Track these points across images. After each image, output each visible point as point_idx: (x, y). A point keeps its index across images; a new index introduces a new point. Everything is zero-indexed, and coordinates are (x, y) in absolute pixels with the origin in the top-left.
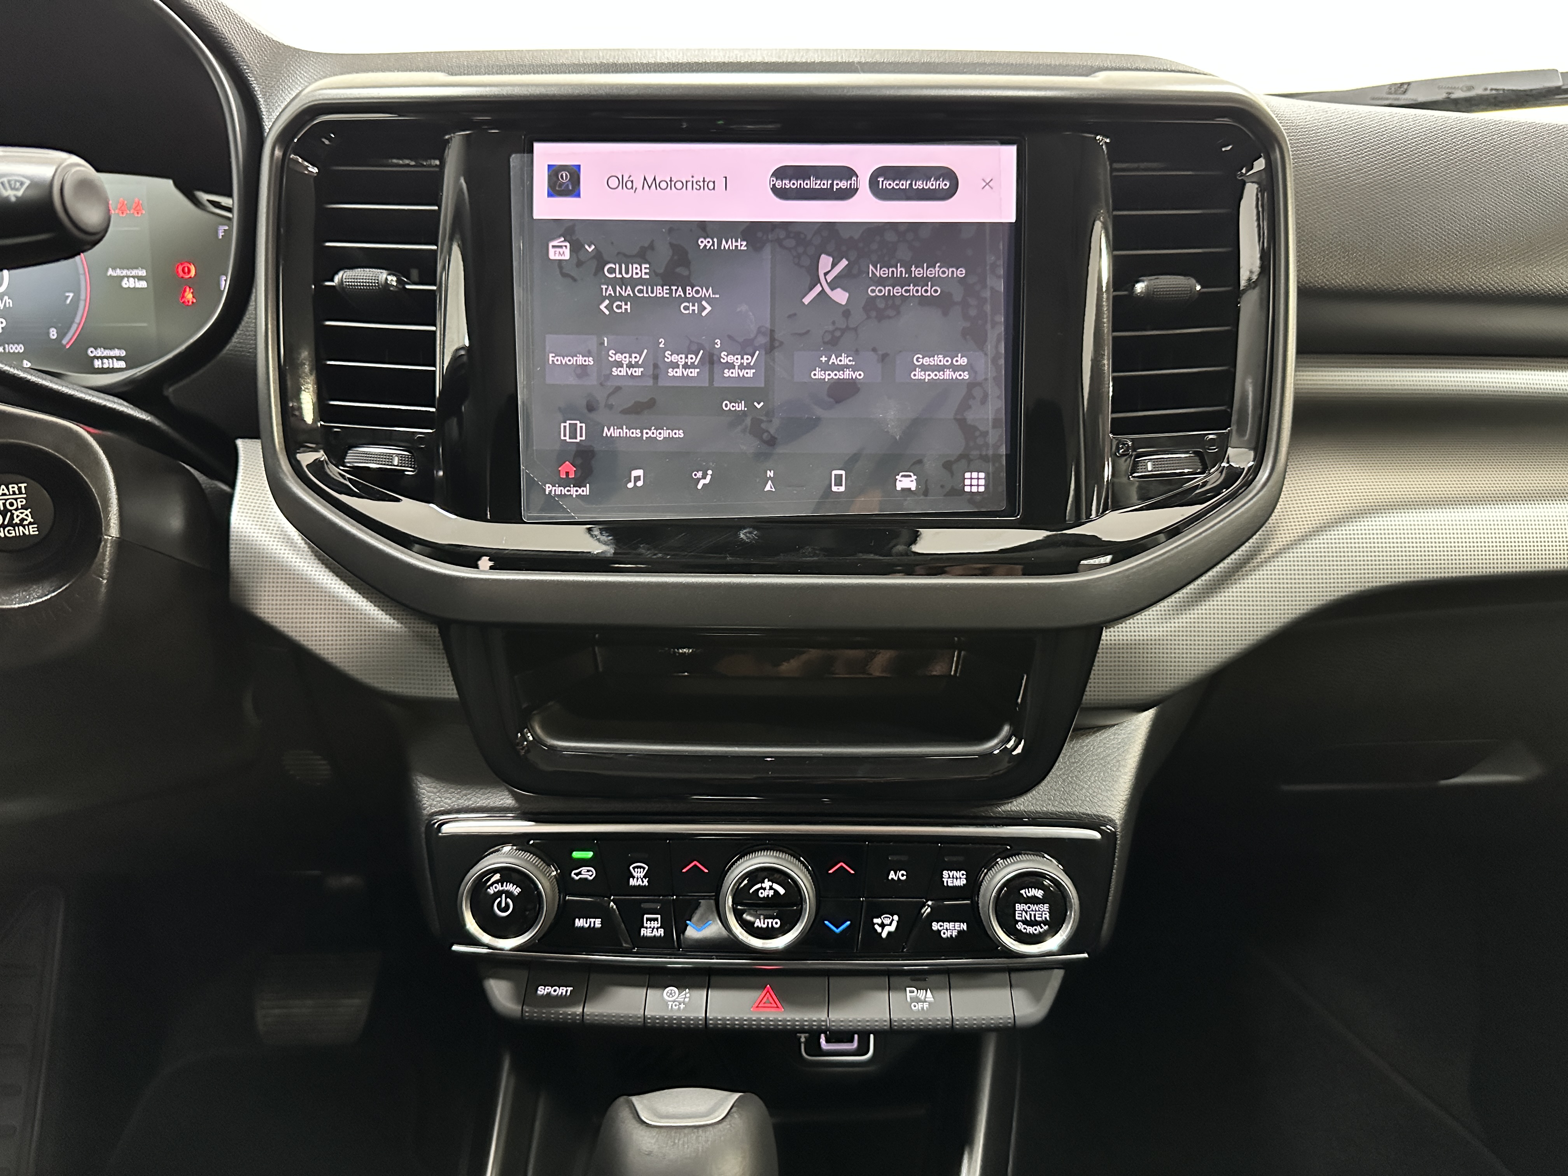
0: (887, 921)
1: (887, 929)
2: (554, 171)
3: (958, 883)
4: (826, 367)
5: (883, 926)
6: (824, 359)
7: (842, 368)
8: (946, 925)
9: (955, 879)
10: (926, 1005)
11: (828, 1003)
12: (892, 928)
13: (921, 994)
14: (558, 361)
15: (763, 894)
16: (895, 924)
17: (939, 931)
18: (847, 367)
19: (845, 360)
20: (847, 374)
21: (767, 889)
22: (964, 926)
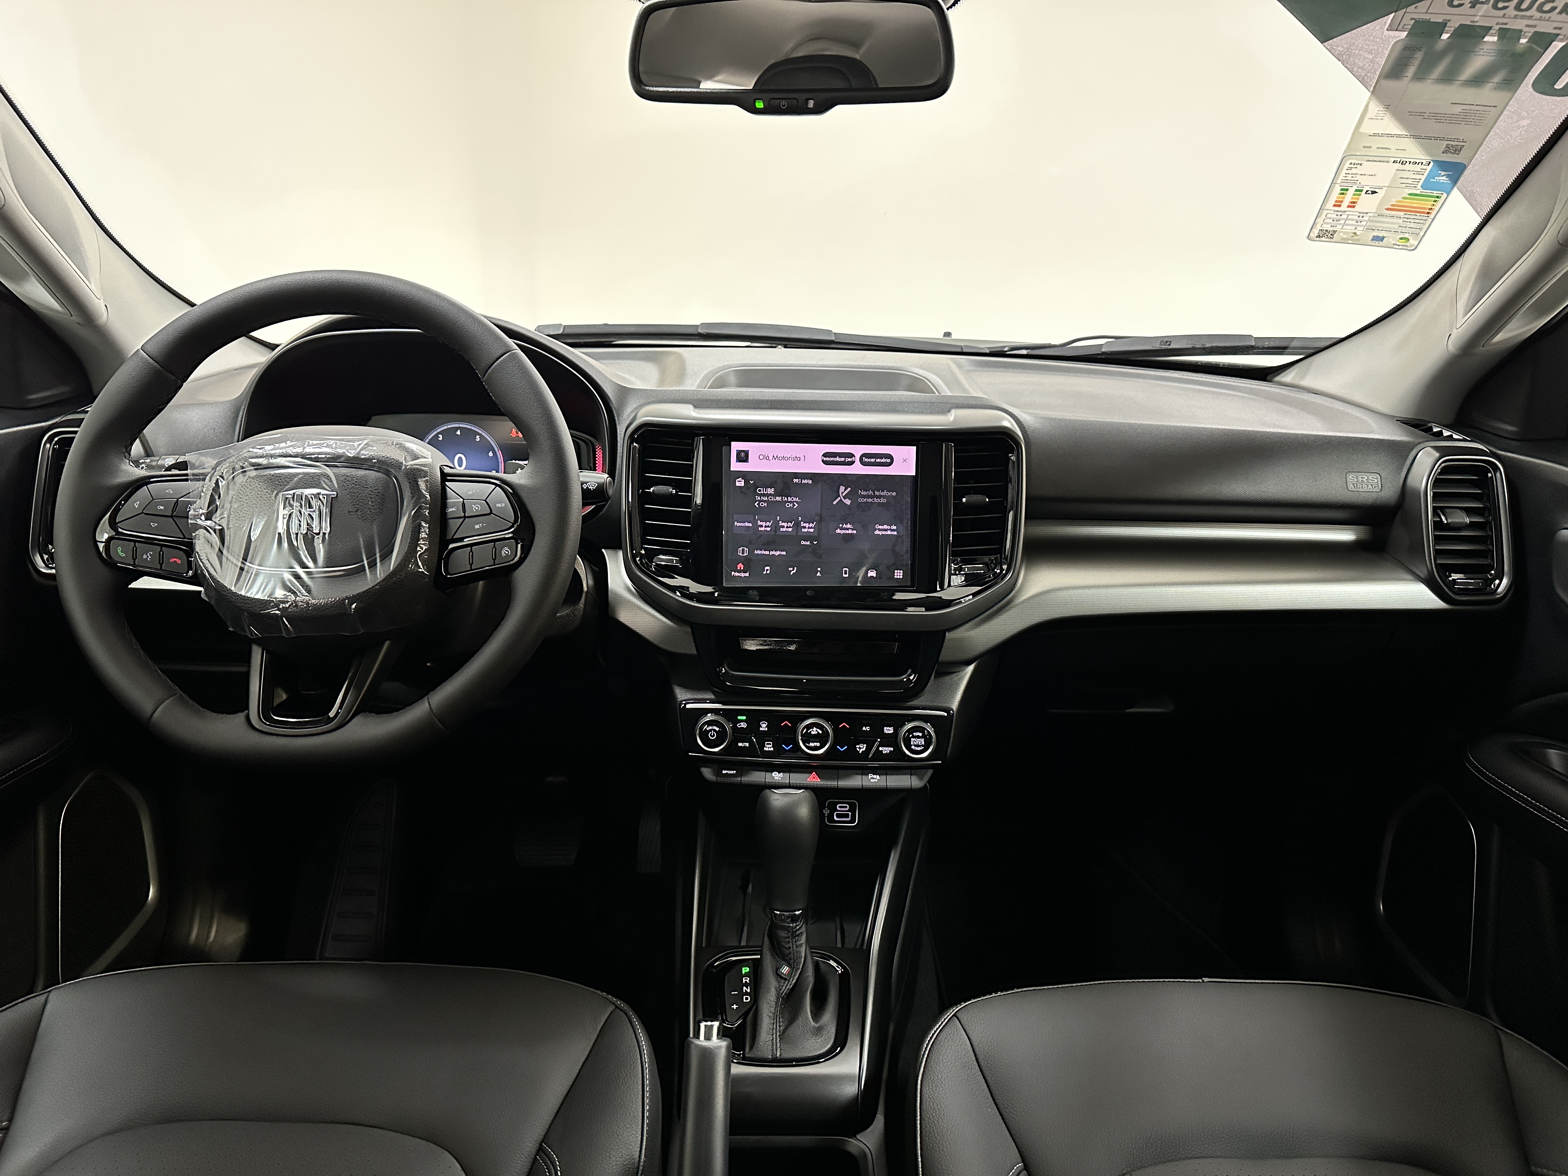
0: (861, 747)
1: (862, 750)
2: (739, 452)
3: (890, 732)
4: (841, 529)
5: (860, 748)
6: (841, 525)
7: (847, 529)
8: (885, 748)
9: (888, 730)
10: (876, 780)
11: (838, 779)
12: (864, 749)
13: (875, 776)
14: (738, 524)
15: (813, 733)
16: (865, 748)
17: (882, 751)
18: (850, 528)
19: (849, 526)
20: (850, 532)
21: (814, 731)
22: (892, 749)
